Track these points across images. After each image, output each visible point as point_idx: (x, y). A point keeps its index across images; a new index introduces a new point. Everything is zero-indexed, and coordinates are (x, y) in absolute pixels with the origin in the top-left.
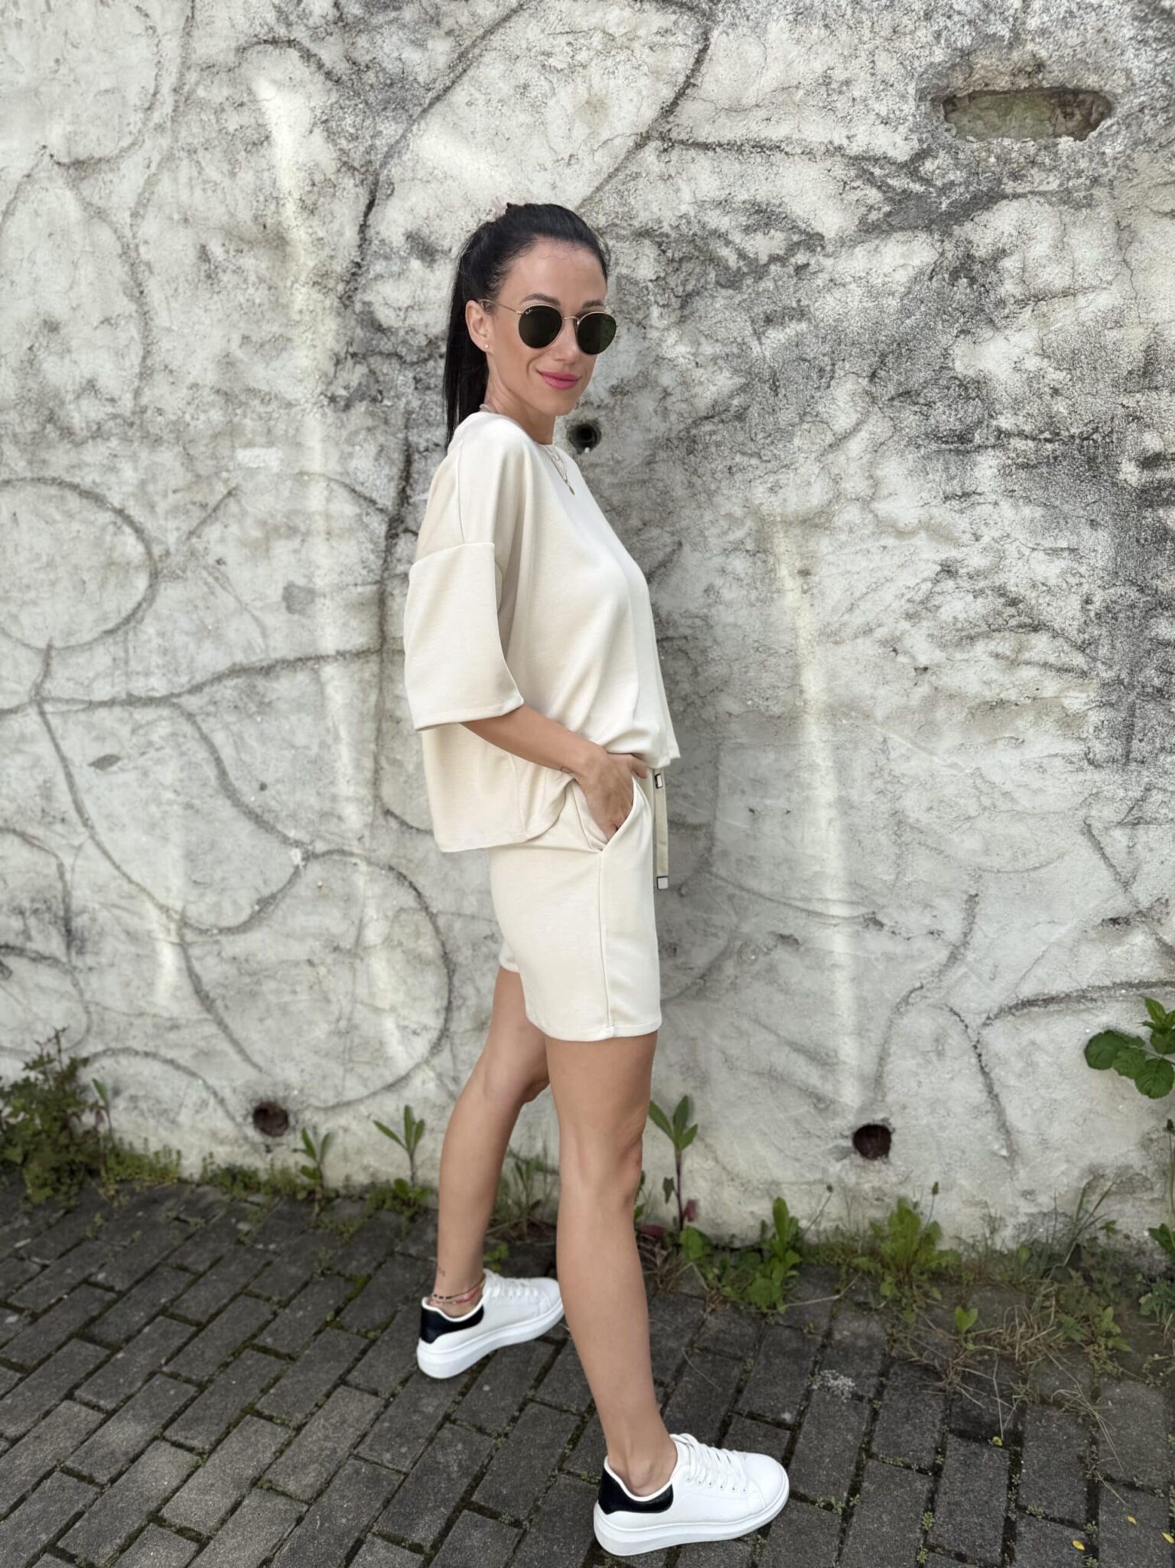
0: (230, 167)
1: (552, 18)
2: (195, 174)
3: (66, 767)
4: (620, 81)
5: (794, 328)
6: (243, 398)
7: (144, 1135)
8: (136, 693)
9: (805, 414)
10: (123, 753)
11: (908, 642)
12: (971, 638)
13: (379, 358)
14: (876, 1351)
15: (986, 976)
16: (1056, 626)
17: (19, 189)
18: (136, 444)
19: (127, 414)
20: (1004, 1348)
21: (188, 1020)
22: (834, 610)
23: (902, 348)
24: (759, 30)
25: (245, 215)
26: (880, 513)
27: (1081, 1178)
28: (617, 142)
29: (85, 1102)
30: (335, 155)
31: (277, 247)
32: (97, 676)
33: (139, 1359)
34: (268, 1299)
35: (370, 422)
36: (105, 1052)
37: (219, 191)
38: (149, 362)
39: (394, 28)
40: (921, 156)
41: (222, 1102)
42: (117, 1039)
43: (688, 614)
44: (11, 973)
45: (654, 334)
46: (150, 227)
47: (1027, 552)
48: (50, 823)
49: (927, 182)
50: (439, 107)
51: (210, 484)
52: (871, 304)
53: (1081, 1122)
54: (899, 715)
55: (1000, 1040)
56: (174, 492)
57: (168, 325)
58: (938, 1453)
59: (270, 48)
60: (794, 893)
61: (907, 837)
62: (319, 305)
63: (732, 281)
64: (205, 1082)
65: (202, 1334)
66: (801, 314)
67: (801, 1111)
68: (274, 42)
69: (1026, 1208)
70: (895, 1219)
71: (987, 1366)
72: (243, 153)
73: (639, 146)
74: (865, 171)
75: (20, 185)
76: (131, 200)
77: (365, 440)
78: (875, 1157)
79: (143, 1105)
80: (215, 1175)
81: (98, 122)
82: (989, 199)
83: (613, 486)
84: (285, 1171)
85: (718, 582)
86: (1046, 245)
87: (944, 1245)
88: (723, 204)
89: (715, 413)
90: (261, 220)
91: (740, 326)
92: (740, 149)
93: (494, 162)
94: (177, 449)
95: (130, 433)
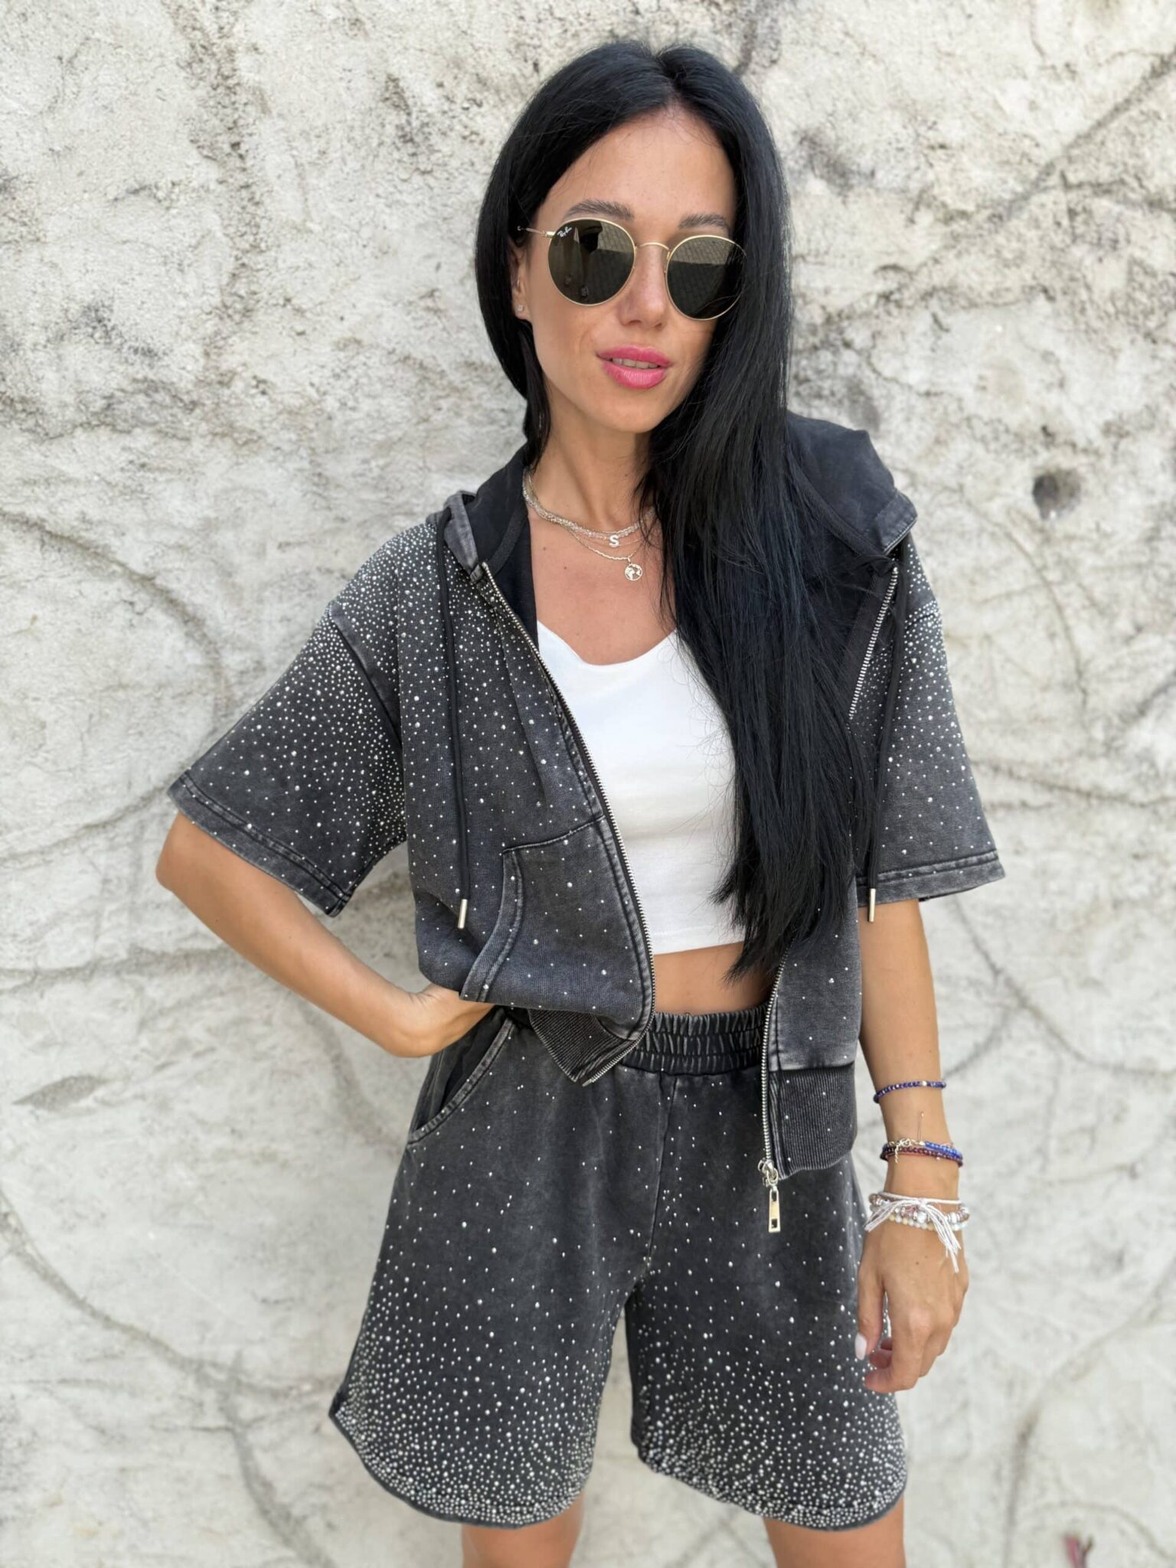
6: (456, 378)
8: (153, 945)
10: (111, 1071)
18: (197, 445)
19: (182, 385)
28: (1131, 59)
32: (58, 917)
38: (245, 287)
46: (266, 22)
51: (367, 536)
56: (282, 546)
57: (297, 219)
73: (1158, 74)
83: (1095, 569)
93: (945, 49)
94: (292, 466)
95: (186, 422)
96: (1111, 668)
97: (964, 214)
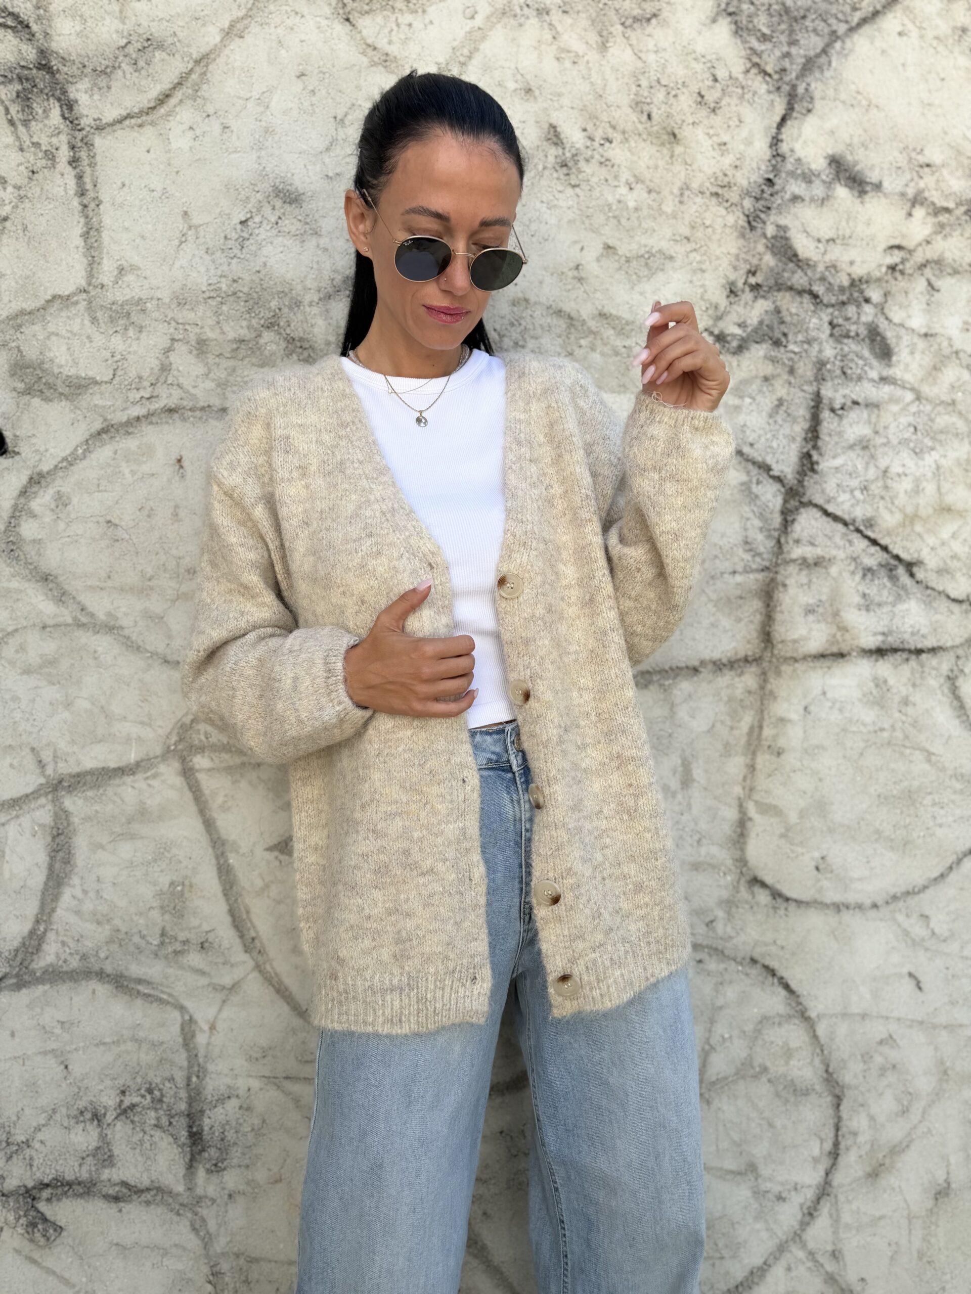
0: (599, 39)
2: (548, 36)
3: (222, 854)
13: (788, 295)
25: (618, 99)
30: (743, 53)
31: (663, 144)
35: (769, 369)
37: (582, 65)
48: (176, 954)
62: (719, 221)
72: (620, 28)
77: (760, 391)
90: (646, 108)
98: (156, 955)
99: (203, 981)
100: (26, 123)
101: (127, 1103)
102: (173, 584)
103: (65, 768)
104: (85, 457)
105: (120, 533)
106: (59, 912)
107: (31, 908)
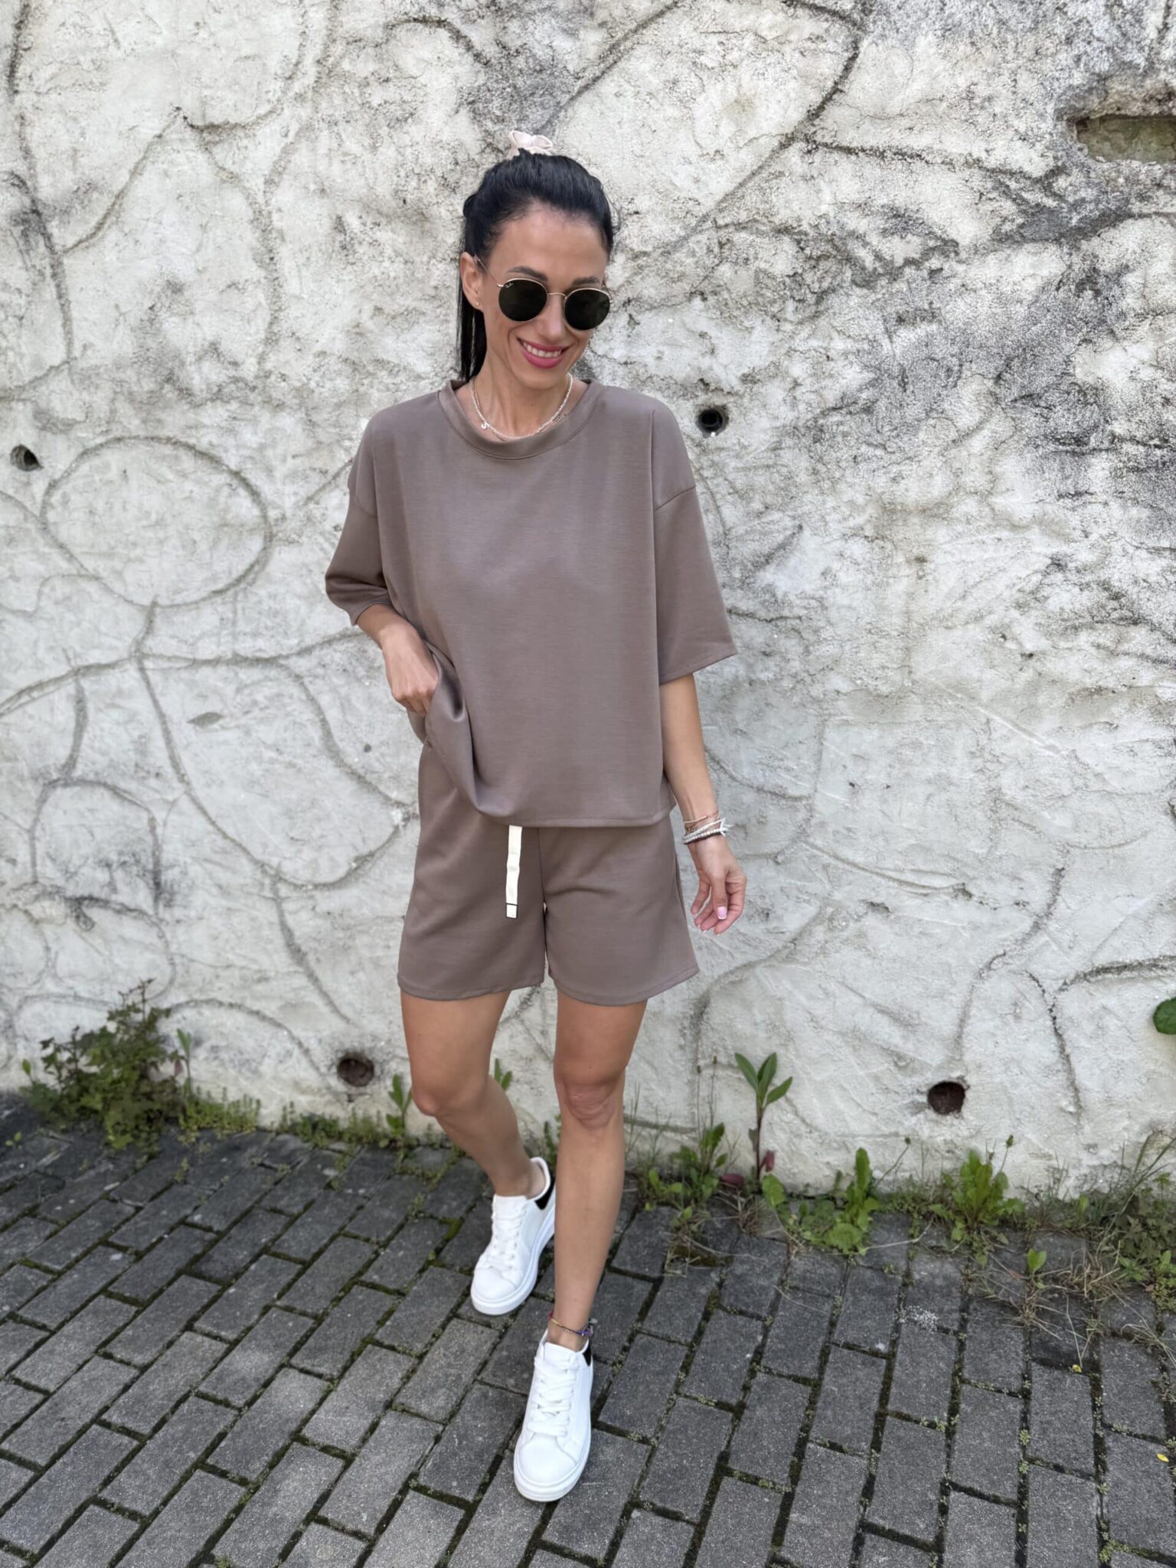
0: (371, 141)
1: (706, 17)
2: (335, 145)
3: (164, 723)
4: (769, 83)
5: (924, 329)
6: (371, 368)
7: (223, 1085)
8: (242, 653)
9: (932, 410)
10: (226, 712)
11: (1017, 630)
12: (1076, 628)
14: (954, 1290)
15: (1065, 945)
16: (1155, 621)
17: (149, 148)
18: (257, 408)
19: (250, 377)
20: (1072, 1287)
21: (277, 972)
22: (948, 596)
23: (1026, 354)
24: (908, 43)
25: (384, 190)
26: (997, 507)
27: (1141, 1134)
28: (762, 141)
29: (164, 1052)
30: (480, 136)
31: (415, 223)
32: (203, 635)
33: (251, 1293)
34: (367, 1240)
36: (187, 1003)
37: (359, 165)
38: (275, 329)
39: (547, 16)
40: (1056, 172)
41: (306, 1052)
42: (201, 990)
43: (803, 596)
44: (93, 924)
45: (787, 327)
46: (285, 196)
47: (1131, 550)
48: (144, 778)
49: (1060, 197)
50: (588, 96)
51: (331, 451)
52: (999, 311)
53: (1144, 1081)
54: (1002, 698)
55: (1073, 1004)
56: (294, 457)
57: (298, 293)
58: (1024, 1379)
59: (420, 26)
60: (888, 864)
61: (1004, 812)
63: (867, 281)
64: (290, 1032)
65: (309, 1271)
66: (932, 316)
67: (881, 1068)
68: (424, 21)
69: (1088, 1160)
70: (967, 1169)
71: (1059, 1302)
72: (386, 128)
73: (783, 146)
74: (1001, 184)
75: (151, 144)
76: (266, 168)
78: (947, 1112)
79: (224, 1055)
80: (294, 1125)
81: (236, 88)
82: (1115, 217)
83: (737, 469)
84: (366, 1120)
85: (836, 566)
86: (1166, 263)
87: (1009, 1194)
88: (863, 207)
89: (844, 405)
90: (402, 195)
91: (873, 325)
92: (882, 155)
93: (638, 152)
94: (299, 415)
95: (252, 396)
96: (747, 532)
97: (645, 254)
98: (132, 778)
99: (158, 796)
100: (27, 251)
101: (123, 859)
102: (126, 552)
103: (80, 663)
104: (75, 470)
105: (97, 519)
106: (83, 747)
107: (69, 741)
